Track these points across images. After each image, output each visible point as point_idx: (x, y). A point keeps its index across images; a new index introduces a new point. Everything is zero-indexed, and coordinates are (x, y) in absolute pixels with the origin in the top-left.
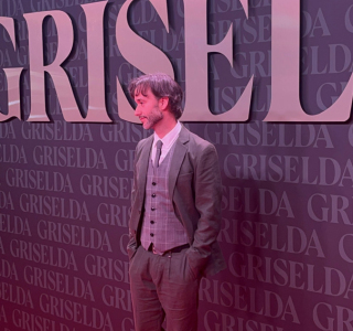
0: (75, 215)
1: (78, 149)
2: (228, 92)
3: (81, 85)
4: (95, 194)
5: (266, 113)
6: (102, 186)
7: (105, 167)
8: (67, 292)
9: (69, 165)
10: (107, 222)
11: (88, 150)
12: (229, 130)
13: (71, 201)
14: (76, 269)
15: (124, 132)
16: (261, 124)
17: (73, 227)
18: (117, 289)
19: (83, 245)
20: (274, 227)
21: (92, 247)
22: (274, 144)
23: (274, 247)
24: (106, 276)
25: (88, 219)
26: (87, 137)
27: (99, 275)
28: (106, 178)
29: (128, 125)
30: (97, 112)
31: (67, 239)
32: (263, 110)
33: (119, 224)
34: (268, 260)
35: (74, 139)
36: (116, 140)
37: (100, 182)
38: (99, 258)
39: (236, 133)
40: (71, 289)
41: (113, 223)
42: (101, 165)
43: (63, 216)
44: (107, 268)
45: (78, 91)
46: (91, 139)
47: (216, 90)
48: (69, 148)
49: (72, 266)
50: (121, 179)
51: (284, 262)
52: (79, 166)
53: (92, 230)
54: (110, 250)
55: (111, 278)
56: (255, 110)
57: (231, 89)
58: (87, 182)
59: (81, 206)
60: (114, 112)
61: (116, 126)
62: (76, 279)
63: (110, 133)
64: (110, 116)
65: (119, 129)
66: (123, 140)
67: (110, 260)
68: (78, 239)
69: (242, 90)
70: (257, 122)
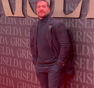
0: (8, 53)
1: (10, 27)
2: (71, 6)
3: (13, 2)
4: (16, 45)
5: (86, 15)
6: (19, 42)
7: (21, 35)
8: (4, 84)
9: (6, 34)
10: (21, 56)
11: (14, 28)
12: (71, 21)
13: (7, 48)
14: (7, 75)
15: (29, 21)
16: (84, 19)
17: (7, 58)
18: (23, 83)
19: (11, 65)
20: (88, 60)
21: (14, 66)
22: (89, 27)
23: (87, 68)
24: (19, 78)
25: (13, 55)
26: (14, 23)
27: (17, 77)
28: (21, 39)
29: (31, 18)
30: (18, 13)
31: (4, 63)
32: (85, 13)
33: (25, 58)
34: (84, 73)
35: (9, 23)
36: (26, 24)
37: (19, 41)
38: (17, 71)
39: (74, 23)
40: (5, 82)
41: (23, 57)
42: (19, 34)
43: (3, 53)
44: (20, 75)
45: (11, 4)
46: (16, 24)
47: (67, 5)
48: (7, 27)
49: (6, 74)
50: (27, 40)
51: (91, 74)
52: (10, 34)
53: (14, 59)
54: (21, 68)
55: (21, 78)
56: (82, 13)
57: (73, 5)
58: (13, 40)
59: (11, 50)
60: (25, 13)
61: (26, 18)
62: (7, 78)
63: (23, 21)
64: (24, 14)
65: (27, 20)
66: (28, 24)
67: (21, 72)
68: (9, 63)
69: (77, 5)
70: (83, 18)
